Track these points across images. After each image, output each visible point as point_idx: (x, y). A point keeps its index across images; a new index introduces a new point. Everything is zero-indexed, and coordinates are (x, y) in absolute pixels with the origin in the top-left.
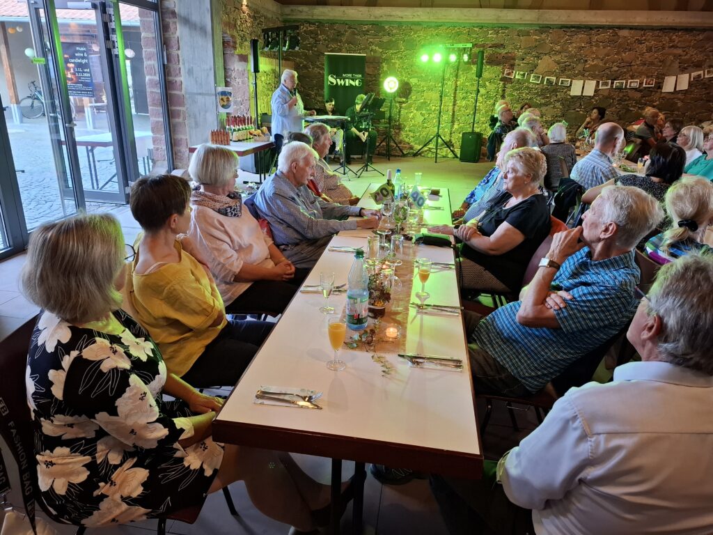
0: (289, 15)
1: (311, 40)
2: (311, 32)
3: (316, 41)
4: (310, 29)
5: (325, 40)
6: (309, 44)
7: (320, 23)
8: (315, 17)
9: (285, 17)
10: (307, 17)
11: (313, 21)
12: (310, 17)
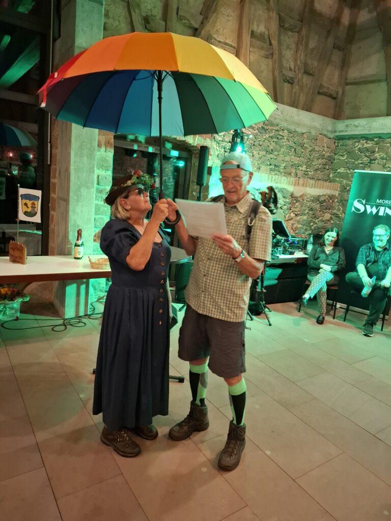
0: (343, 131)
1: (366, 159)
2: (367, 149)
3: (371, 160)
4: (366, 145)
5: (382, 158)
6: (361, 163)
7: (380, 137)
8: (372, 132)
9: (337, 134)
10: (362, 132)
11: (370, 137)
12: (367, 132)
